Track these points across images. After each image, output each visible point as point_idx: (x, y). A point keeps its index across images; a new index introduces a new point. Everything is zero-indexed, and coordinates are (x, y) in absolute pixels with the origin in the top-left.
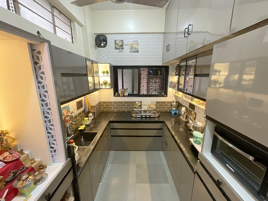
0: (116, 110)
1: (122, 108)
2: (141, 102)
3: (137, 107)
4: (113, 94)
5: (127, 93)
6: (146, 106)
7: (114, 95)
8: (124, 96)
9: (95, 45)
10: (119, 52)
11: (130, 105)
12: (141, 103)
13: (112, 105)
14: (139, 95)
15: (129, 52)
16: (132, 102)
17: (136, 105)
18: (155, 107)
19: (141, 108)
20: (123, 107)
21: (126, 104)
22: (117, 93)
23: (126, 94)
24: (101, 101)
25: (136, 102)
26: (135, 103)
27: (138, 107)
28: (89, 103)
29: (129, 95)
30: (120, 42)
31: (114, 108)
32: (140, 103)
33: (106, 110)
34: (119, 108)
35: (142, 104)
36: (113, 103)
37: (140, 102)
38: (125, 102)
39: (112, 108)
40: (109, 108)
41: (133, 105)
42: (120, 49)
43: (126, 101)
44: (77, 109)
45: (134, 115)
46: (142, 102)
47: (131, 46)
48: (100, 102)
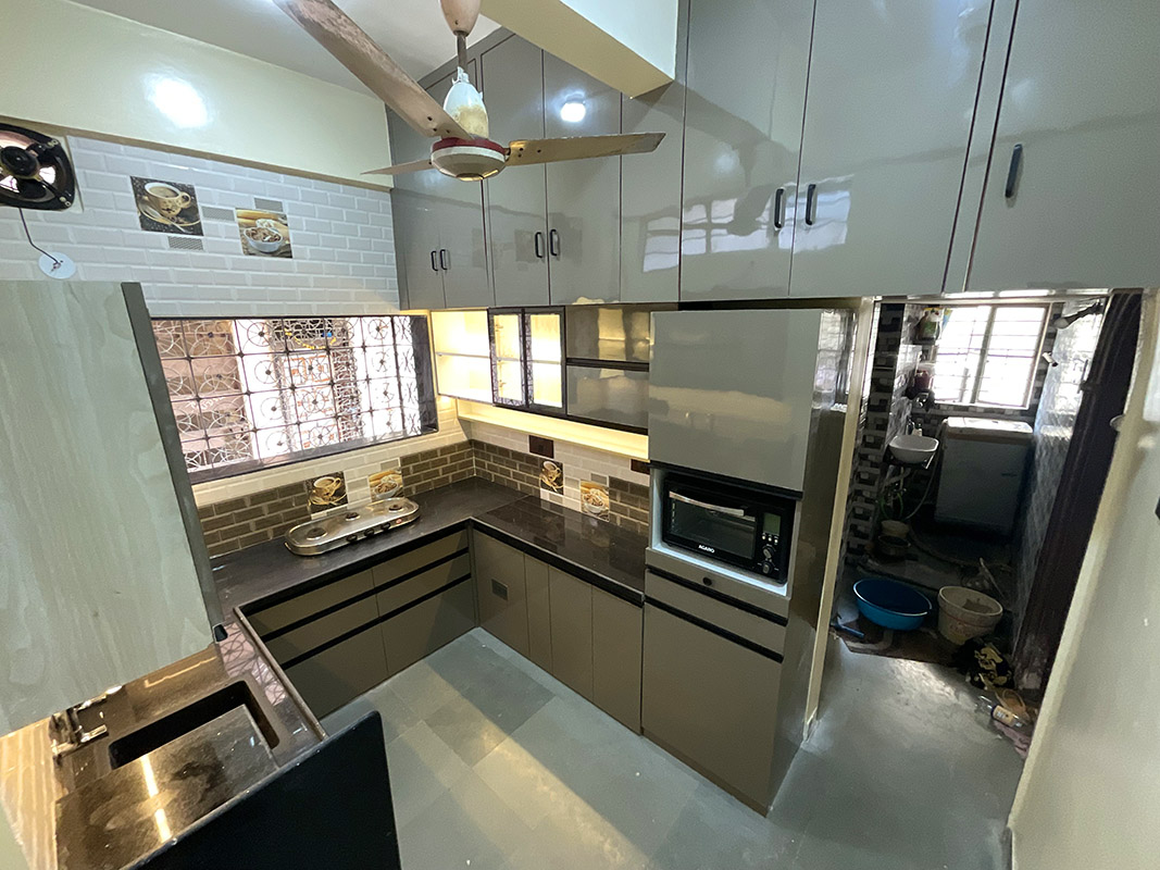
1: (246, 529)
3: (322, 502)
6: (366, 484)
10: (174, 244)
11: (286, 505)
15: (241, 251)
18: (401, 481)
19: (345, 501)
21: (264, 505)
25: (313, 480)
27: (327, 503)
30: (169, 193)
34: (228, 534)
35: (346, 482)
41: (304, 499)
42: (177, 231)
43: (261, 489)
46: (342, 474)
47: (248, 226)
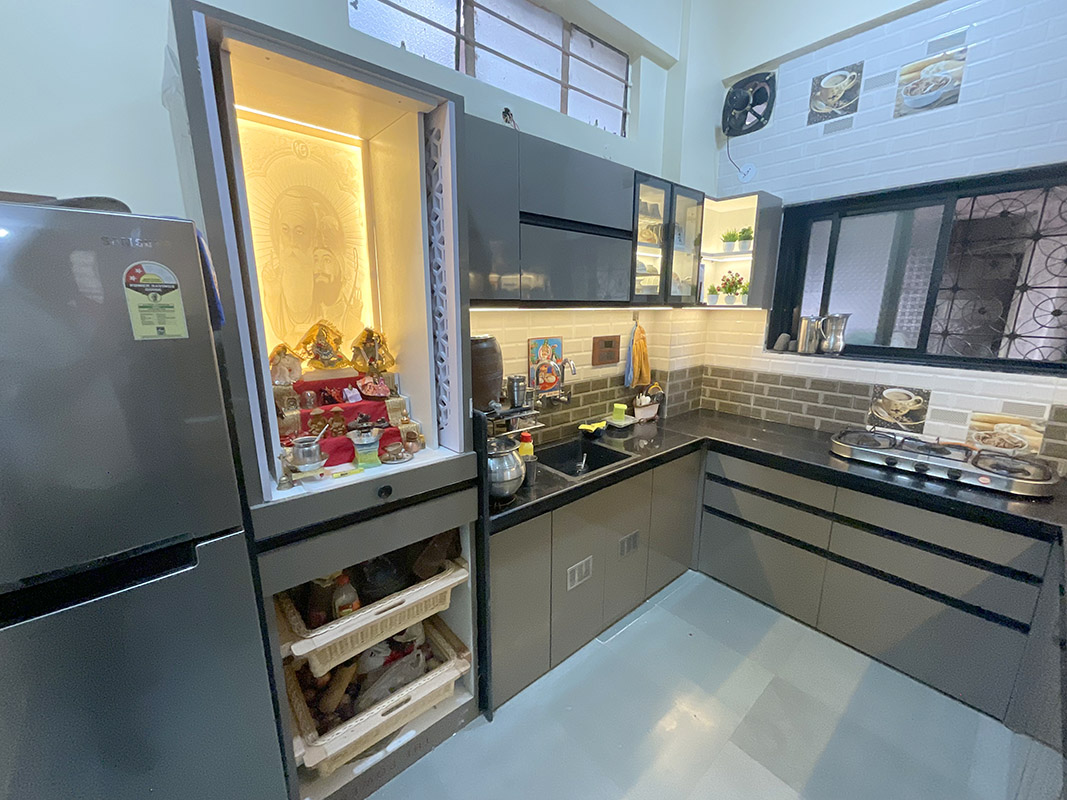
0: (768, 413)
1: (798, 408)
2: (926, 395)
3: (887, 418)
4: (763, 336)
5: (841, 337)
6: (963, 422)
7: (770, 344)
8: (819, 352)
9: (717, 130)
10: (828, 130)
11: (845, 402)
12: (918, 402)
13: (748, 389)
14: (917, 355)
15: (892, 115)
16: (862, 389)
17: (887, 405)
18: (1039, 444)
19: (920, 429)
20: (805, 405)
21: (822, 394)
22: (784, 337)
23: (836, 340)
24: (707, 363)
25: (883, 388)
26: (881, 396)
27: (892, 421)
28: (645, 358)
29: (852, 351)
30: (841, 78)
31: (758, 402)
32: (914, 398)
33: (721, 404)
34: (783, 406)
35: (930, 408)
36: (755, 377)
37: (918, 392)
38: (819, 384)
39: (747, 400)
40: (734, 398)
41: (865, 405)
42: (834, 115)
43: (826, 375)
44: (591, 362)
45: (844, 449)
46: (928, 394)
47: (909, 81)
48: (702, 369)
